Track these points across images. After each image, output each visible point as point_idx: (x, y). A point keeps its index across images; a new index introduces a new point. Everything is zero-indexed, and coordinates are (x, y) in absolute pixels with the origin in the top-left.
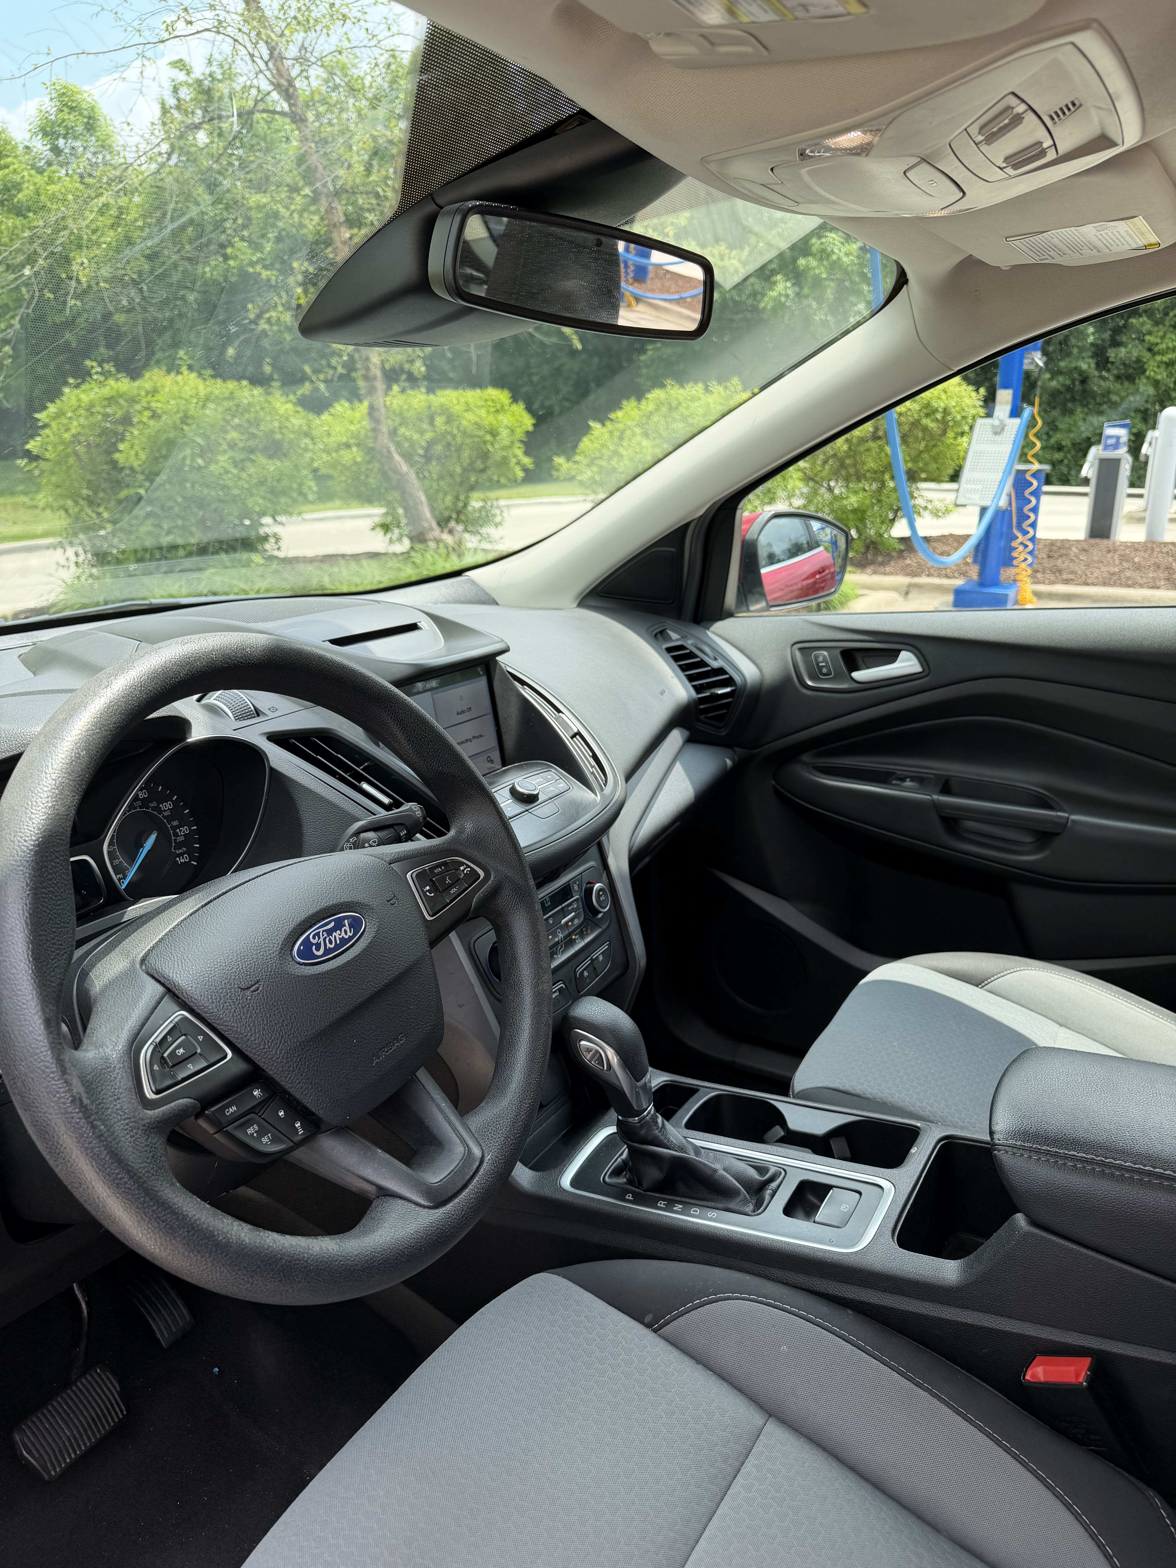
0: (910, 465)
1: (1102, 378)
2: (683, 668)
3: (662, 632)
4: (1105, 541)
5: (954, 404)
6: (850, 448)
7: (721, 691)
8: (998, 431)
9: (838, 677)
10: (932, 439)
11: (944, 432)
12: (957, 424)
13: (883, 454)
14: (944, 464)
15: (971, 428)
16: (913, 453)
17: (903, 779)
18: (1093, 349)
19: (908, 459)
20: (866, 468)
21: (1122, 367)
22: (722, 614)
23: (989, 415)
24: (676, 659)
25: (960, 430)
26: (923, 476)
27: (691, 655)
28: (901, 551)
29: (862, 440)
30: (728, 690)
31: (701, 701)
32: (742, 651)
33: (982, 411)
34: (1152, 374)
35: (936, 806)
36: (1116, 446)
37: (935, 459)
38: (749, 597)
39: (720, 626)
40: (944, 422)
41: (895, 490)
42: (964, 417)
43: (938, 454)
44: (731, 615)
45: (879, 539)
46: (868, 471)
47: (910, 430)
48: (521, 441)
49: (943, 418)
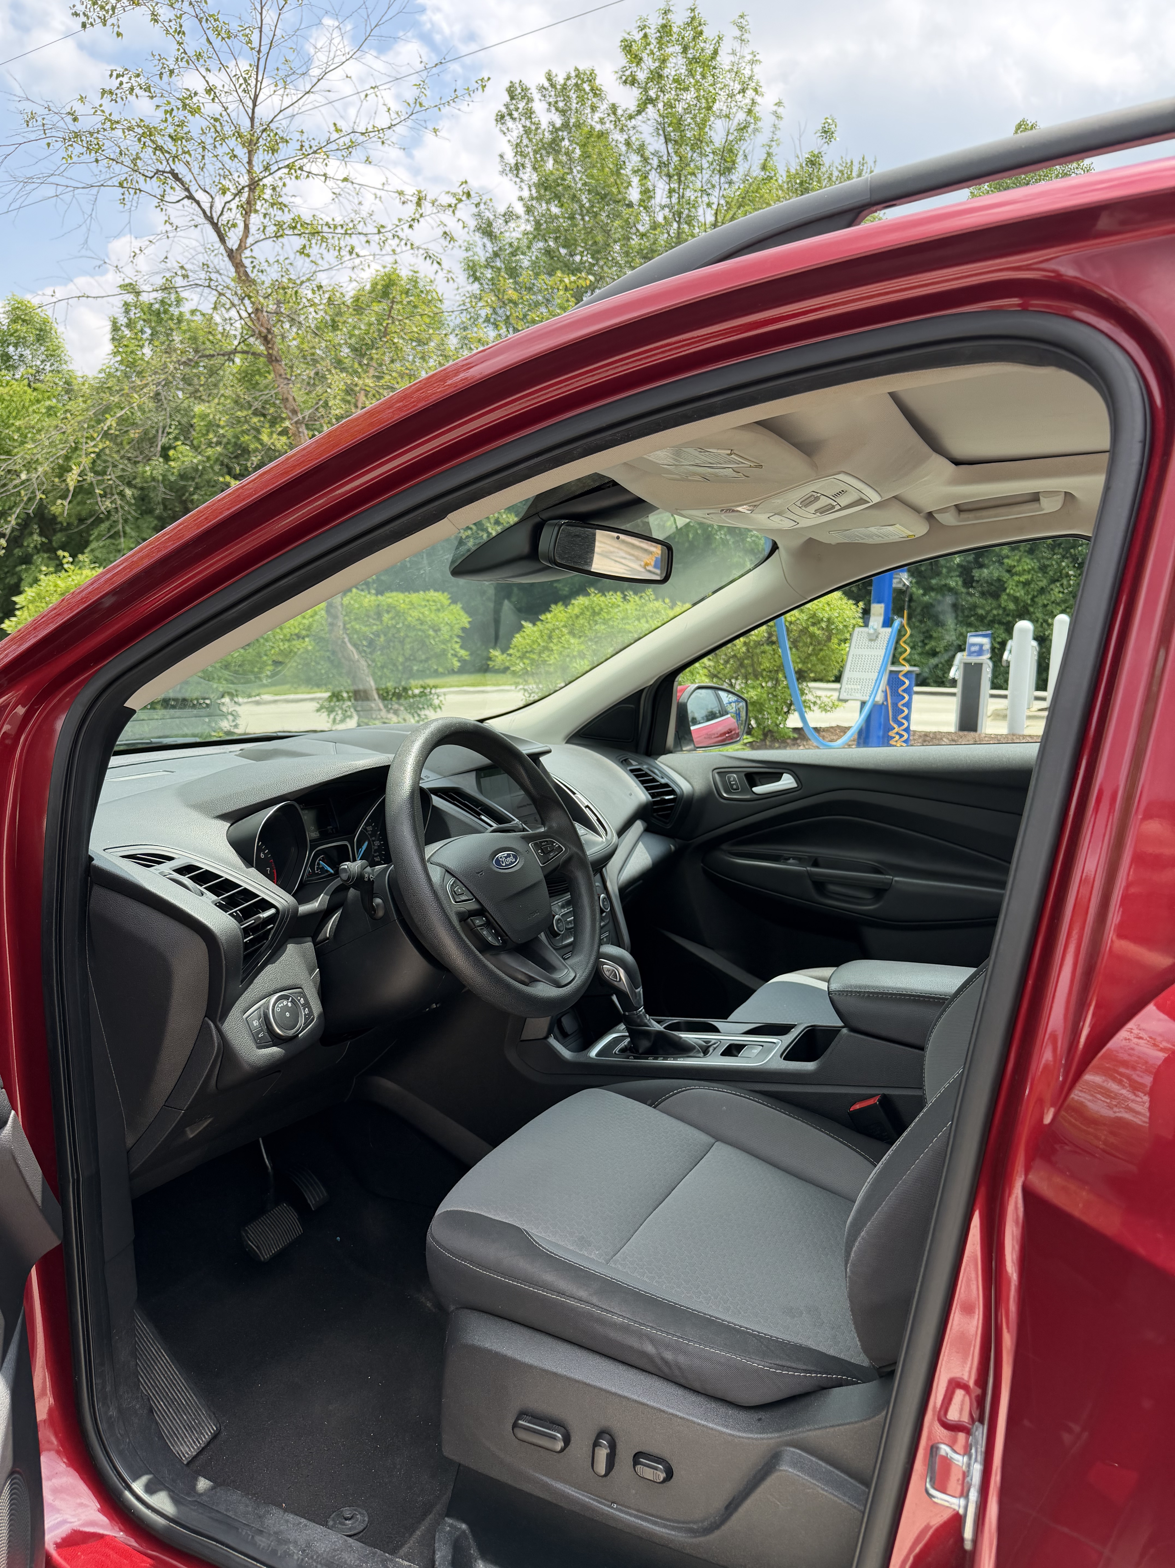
0: (800, 666)
1: (969, 594)
2: (642, 782)
3: (625, 760)
4: (972, 733)
5: (837, 615)
6: (748, 650)
7: (667, 798)
8: (874, 638)
9: (743, 792)
10: (819, 644)
11: (829, 639)
12: (840, 632)
13: (776, 656)
14: (829, 665)
15: (851, 635)
16: (803, 656)
17: (789, 859)
18: (960, 570)
19: (798, 660)
20: (762, 667)
21: (985, 585)
22: (666, 751)
23: (866, 625)
24: (637, 776)
25: (843, 638)
26: (812, 675)
27: (646, 775)
28: (795, 739)
29: (758, 644)
30: (672, 797)
31: (655, 803)
32: (680, 774)
33: (860, 622)
34: (1012, 592)
35: (810, 874)
36: (980, 652)
37: (821, 661)
38: (682, 741)
39: (663, 758)
40: (828, 629)
41: (787, 687)
42: (845, 626)
43: (824, 657)
44: (670, 752)
45: (775, 729)
46: (764, 670)
47: (800, 637)
48: (458, 636)
49: (827, 626)
